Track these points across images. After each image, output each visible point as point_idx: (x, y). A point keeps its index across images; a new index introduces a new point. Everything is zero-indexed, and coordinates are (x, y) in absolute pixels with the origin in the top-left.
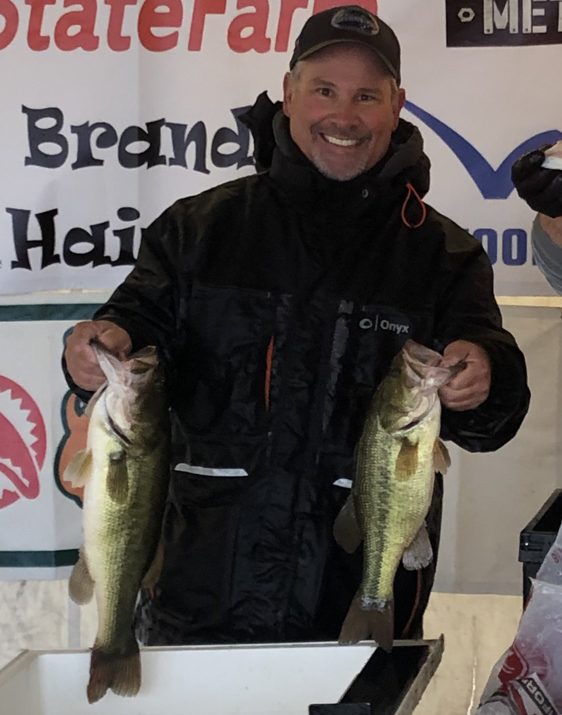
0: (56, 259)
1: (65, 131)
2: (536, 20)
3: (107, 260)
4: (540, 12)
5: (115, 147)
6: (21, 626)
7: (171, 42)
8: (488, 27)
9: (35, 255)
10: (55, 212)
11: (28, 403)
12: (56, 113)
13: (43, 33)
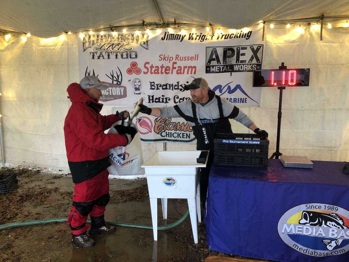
0: (154, 102)
1: (155, 85)
2: (218, 70)
3: (160, 102)
4: (218, 69)
5: (162, 87)
6: (149, 149)
7: (169, 73)
8: (211, 71)
9: (151, 101)
10: (154, 96)
11: (150, 121)
12: (154, 83)
13: (152, 72)
